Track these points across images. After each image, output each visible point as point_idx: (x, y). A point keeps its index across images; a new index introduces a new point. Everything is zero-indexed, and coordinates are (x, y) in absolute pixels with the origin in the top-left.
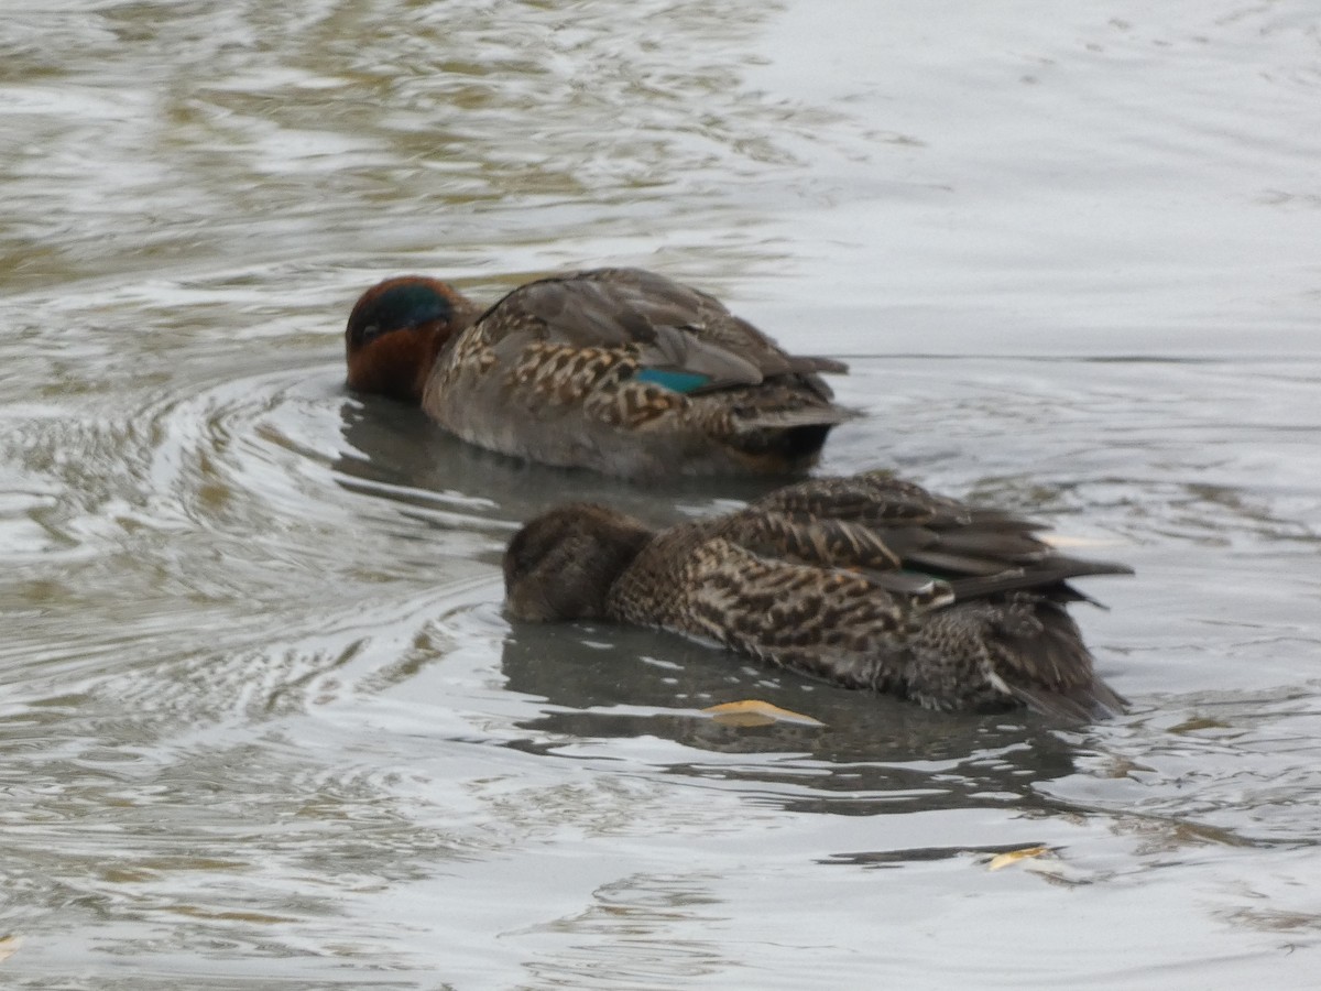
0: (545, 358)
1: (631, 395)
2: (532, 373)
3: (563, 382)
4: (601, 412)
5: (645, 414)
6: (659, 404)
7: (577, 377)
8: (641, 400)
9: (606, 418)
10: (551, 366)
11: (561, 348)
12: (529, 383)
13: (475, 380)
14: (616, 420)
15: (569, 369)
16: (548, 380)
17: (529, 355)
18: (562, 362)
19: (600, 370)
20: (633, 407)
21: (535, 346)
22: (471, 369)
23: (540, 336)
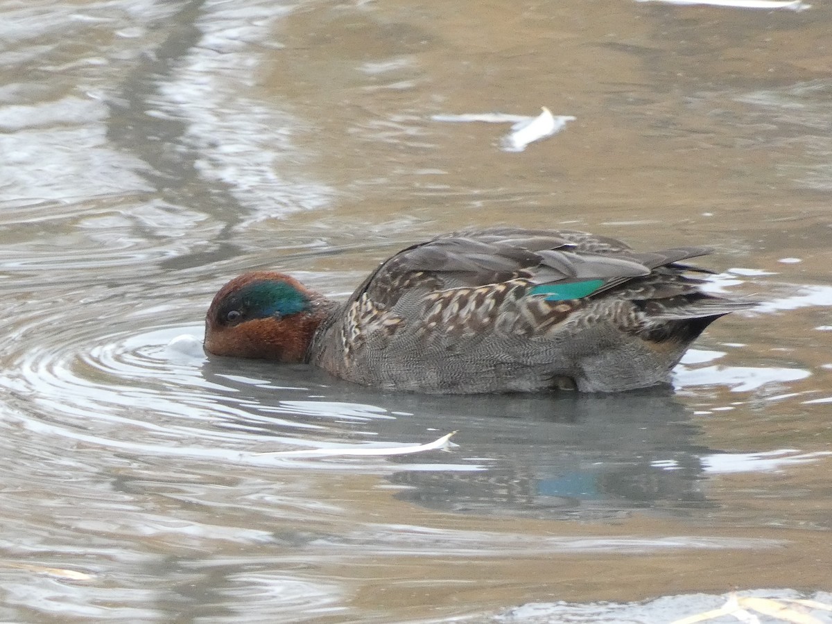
0: (446, 303)
1: (533, 308)
2: (438, 318)
3: (469, 317)
4: (514, 328)
5: (552, 319)
6: (562, 308)
7: (481, 309)
8: (545, 308)
9: (521, 332)
10: (454, 306)
11: (456, 292)
12: (440, 327)
13: (385, 342)
14: (529, 331)
15: (472, 305)
16: (455, 318)
17: (430, 305)
18: (463, 302)
19: (499, 298)
20: (540, 317)
21: (434, 297)
22: (377, 334)
23: (434, 287)
